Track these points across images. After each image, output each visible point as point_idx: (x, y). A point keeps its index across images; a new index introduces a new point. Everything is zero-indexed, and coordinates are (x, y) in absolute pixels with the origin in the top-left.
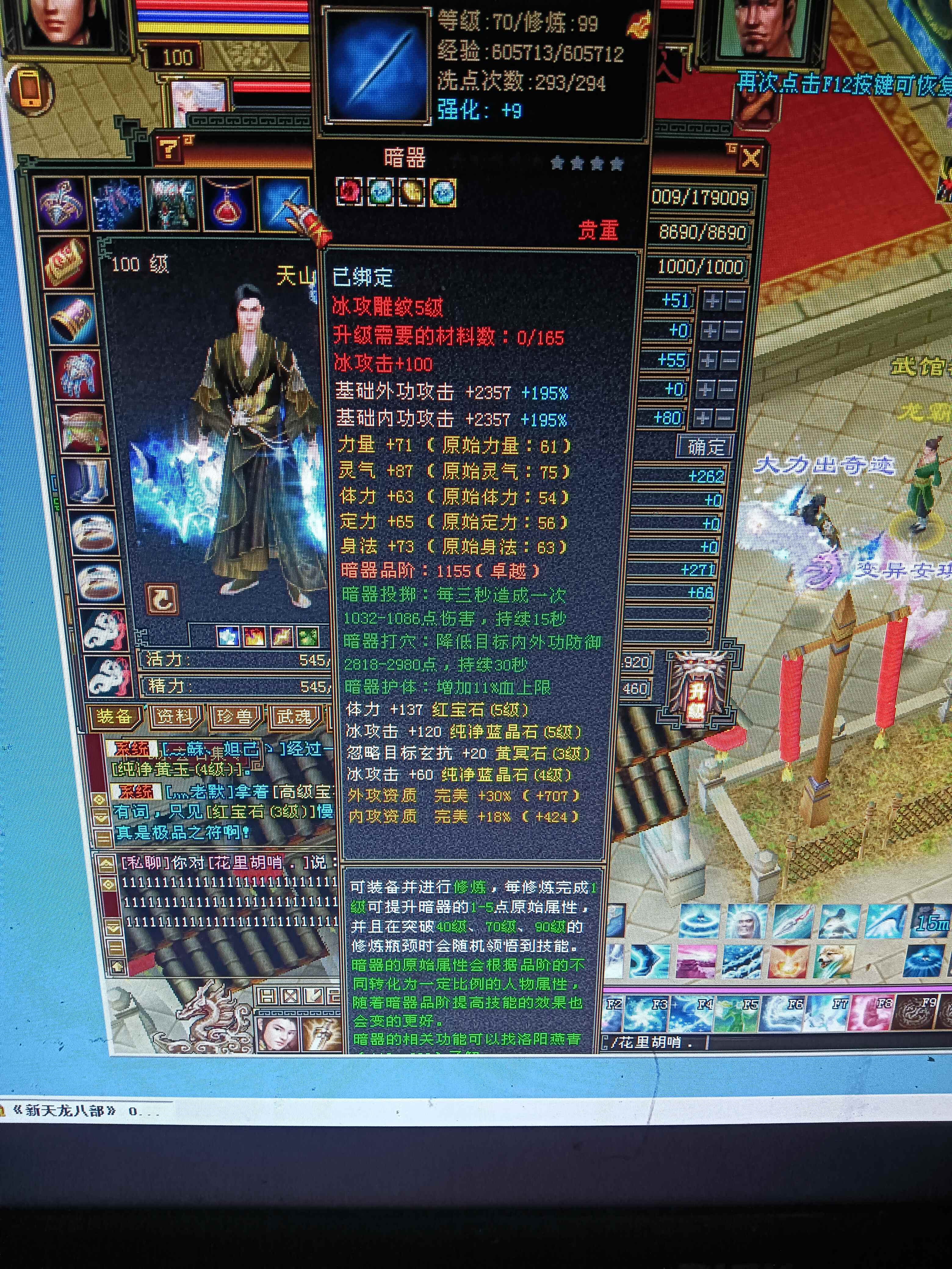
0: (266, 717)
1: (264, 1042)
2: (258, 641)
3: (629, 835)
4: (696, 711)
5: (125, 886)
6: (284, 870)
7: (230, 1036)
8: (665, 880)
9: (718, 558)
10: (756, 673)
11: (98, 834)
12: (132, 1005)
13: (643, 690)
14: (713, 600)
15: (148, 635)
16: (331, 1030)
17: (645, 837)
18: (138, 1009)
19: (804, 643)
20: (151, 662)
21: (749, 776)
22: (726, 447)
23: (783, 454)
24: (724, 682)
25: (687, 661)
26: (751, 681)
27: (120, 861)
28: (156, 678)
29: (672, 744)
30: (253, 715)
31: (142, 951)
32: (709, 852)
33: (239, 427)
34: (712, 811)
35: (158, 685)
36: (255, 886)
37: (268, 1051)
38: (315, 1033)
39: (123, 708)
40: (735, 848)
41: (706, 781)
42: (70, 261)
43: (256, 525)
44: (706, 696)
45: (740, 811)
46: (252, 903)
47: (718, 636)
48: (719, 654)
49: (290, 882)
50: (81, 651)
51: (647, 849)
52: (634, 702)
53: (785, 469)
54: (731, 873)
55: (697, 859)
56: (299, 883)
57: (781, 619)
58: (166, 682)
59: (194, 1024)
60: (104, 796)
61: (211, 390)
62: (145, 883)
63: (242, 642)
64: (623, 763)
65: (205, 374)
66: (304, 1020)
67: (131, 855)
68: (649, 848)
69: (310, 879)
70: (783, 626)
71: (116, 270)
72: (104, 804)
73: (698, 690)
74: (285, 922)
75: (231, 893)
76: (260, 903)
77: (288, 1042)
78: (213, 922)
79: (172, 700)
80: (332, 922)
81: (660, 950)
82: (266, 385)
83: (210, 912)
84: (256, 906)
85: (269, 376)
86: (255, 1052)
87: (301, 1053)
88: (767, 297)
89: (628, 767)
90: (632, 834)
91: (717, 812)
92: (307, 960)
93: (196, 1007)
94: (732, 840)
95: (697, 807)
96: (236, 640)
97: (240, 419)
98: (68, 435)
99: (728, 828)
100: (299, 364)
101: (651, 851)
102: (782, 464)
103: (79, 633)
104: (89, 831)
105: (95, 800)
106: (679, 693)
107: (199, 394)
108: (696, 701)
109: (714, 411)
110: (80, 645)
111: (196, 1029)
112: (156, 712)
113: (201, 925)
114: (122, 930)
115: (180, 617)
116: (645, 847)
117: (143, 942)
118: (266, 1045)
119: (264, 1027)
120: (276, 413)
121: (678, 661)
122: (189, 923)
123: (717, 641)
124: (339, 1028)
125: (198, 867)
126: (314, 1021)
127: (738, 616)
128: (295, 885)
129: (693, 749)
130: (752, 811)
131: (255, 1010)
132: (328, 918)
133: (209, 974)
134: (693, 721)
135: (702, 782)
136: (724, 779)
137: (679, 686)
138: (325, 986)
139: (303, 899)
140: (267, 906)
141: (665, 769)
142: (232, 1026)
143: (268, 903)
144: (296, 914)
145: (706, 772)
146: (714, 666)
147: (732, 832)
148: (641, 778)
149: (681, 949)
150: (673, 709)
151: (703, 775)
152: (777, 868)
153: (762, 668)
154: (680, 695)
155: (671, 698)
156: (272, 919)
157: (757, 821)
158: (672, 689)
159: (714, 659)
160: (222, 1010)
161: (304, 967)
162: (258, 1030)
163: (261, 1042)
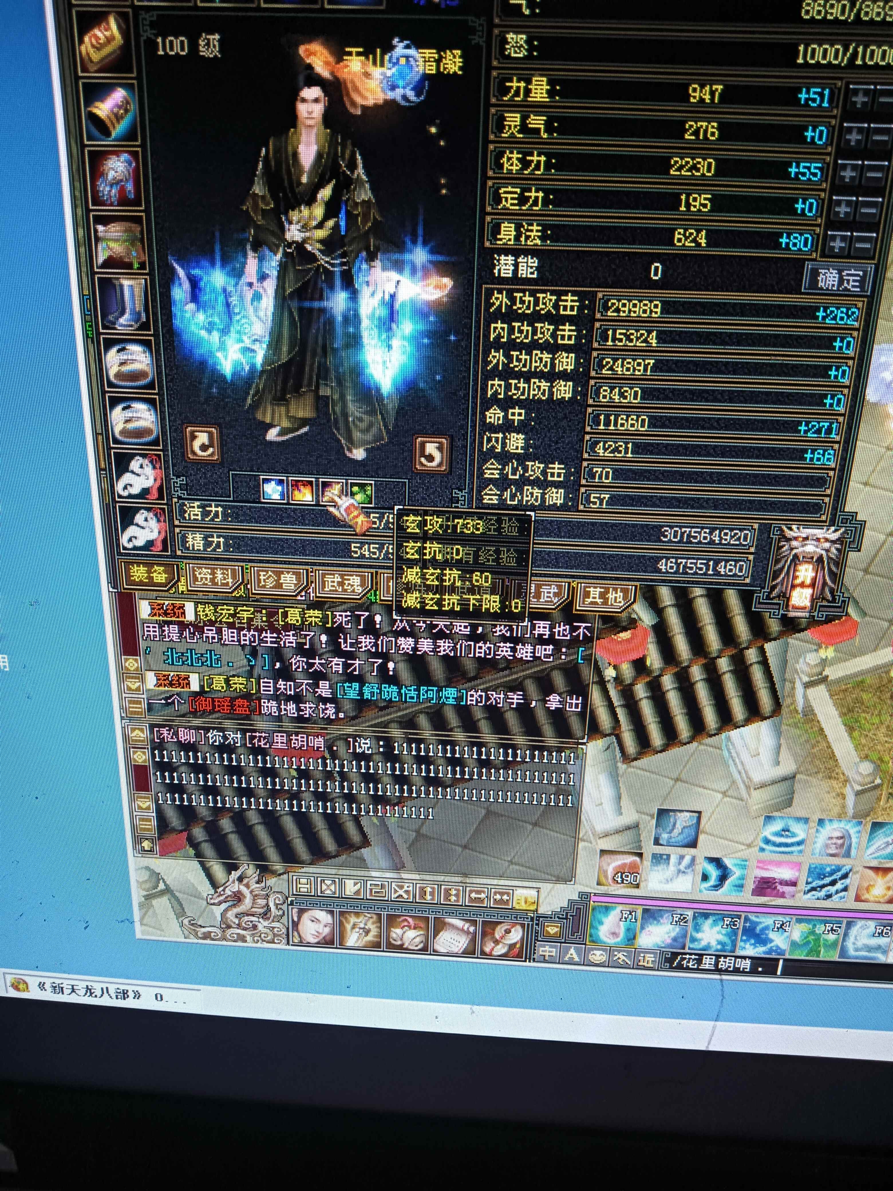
0: (312, 581)
1: (299, 934)
2: (305, 496)
3: (711, 736)
4: (800, 597)
5: (157, 759)
6: (327, 751)
7: (263, 925)
8: (748, 788)
9: (843, 415)
10: (875, 556)
11: (130, 702)
12: (162, 886)
13: (741, 570)
14: (833, 466)
15: (187, 484)
16: (370, 925)
17: (729, 739)
18: (168, 890)
20: (189, 515)
21: (856, 675)
22: (862, 281)
24: (837, 564)
25: (796, 539)
26: (869, 565)
27: (152, 732)
28: (194, 532)
29: (770, 634)
30: (298, 579)
31: (173, 830)
32: (802, 760)
33: (293, 242)
34: (809, 714)
35: (196, 541)
36: (294, 767)
37: (302, 943)
38: (354, 927)
39: (159, 565)
40: (832, 756)
41: (806, 679)
42: (109, 40)
43: (308, 362)
44: (814, 580)
45: (842, 715)
46: (290, 785)
47: (835, 509)
48: (836, 531)
49: (332, 765)
50: (113, 499)
51: (730, 752)
54: (825, 784)
55: (788, 766)
56: (342, 766)
58: (205, 538)
59: (226, 910)
60: (136, 661)
61: (263, 197)
62: (178, 757)
63: (288, 497)
64: (710, 653)
65: (257, 178)
66: (342, 913)
67: (164, 726)
68: (733, 751)
69: (354, 763)
71: (161, 53)
72: (137, 669)
73: (806, 573)
74: (325, 808)
75: (269, 773)
76: (299, 785)
77: (323, 935)
78: (249, 803)
79: (211, 559)
80: (376, 811)
81: (736, 865)
82: (325, 193)
83: (247, 793)
84: (295, 788)
85: (329, 181)
86: (288, 943)
87: (337, 948)
89: (716, 658)
90: (714, 735)
91: (815, 715)
92: (346, 850)
93: (228, 892)
94: (829, 747)
95: (792, 707)
96: (282, 494)
97: (294, 233)
98: (103, 249)
99: (827, 732)
100: (364, 167)
101: (734, 754)
103: (112, 479)
104: (121, 698)
105: (127, 664)
106: (782, 576)
107: (249, 202)
108: (802, 585)
109: (852, 236)
110: (113, 493)
111: (228, 916)
112: (194, 571)
113: (236, 806)
114: (153, 806)
115: (222, 464)
116: (728, 750)
117: (174, 820)
118: (300, 936)
119: (299, 918)
120: (336, 227)
121: (784, 537)
122: (224, 802)
123: (834, 515)
124: (378, 925)
125: (235, 743)
126: (352, 915)
127: (861, 487)
128: (337, 769)
129: (794, 641)
130: (856, 715)
131: (290, 899)
132: (371, 807)
133: (242, 858)
134: (795, 608)
135: (800, 679)
136: (827, 676)
137: (783, 567)
138: (365, 879)
139: (345, 784)
140: (307, 787)
141: (758, 663)
142: (265, 915)
143: (308, 786)
144: (337, 800)
145: (806, 669)
146: (827, 545)
147: (830, 738)
148: (730, 671)
149: (760, 865)
150: (774, 594)
151: (802, 672)
152: (878, 781)
153: (883, 550)
154: (784, 578)
155: (773, 580)
156: (312, 803)
157: (860, 727)
158: (775, 572)
159: (828, 536)
160: (255, 897)
161: (344, 857)
162: (293, 920)
163: (295, 934)
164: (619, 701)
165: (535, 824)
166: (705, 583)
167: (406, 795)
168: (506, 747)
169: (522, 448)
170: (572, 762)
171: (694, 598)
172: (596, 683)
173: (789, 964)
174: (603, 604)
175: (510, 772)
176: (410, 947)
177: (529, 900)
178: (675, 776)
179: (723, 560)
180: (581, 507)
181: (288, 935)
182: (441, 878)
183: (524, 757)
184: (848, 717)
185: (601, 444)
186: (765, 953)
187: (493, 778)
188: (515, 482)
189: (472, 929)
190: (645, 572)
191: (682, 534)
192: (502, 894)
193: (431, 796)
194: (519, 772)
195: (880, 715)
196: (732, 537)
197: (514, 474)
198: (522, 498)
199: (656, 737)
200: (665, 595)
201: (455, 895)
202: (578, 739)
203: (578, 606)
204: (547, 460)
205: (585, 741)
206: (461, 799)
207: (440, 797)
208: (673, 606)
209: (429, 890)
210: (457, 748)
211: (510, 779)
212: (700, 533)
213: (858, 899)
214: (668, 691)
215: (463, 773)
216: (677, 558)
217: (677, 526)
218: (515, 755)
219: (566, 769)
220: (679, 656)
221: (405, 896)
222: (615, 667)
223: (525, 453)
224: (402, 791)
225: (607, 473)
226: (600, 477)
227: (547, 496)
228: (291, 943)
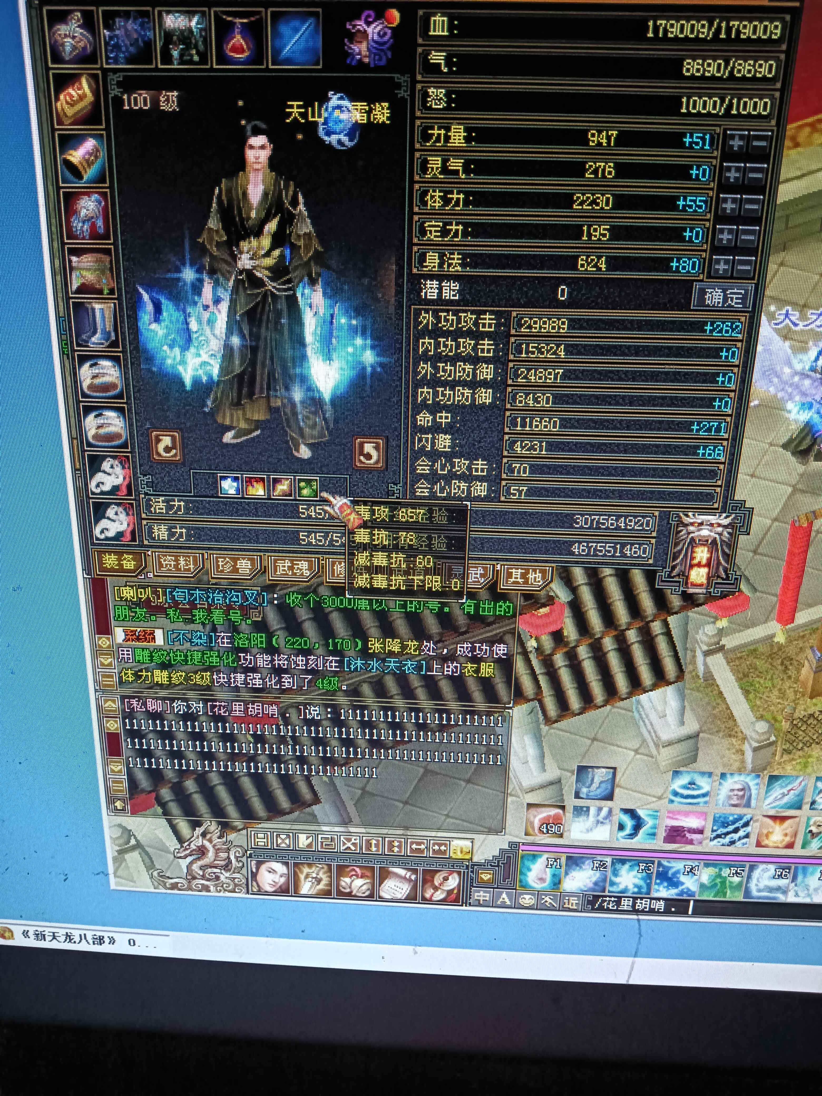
0: (265, 567)
1: (257, 884)
2: (258, 491)
3: (623, 699)
4: (698, 575)
5: (128, 727)
6: (280, 718)
7: (225, 876)
8: (657, 746)
9: (730, 416)
10: (763, 538)
11: (102, 676)
12: (133, 842)
13: (644, 552)
14: (723, 460)
15: (152, 482)
16: (321, 875)
17: (638, 702)
18: (139, 846)
19: (816, 507)
20: (155, 509)
21: (749, 644)
22: (744, 298)
23: (803, 308)
24: (729, 546)
25: (692, 524)
26: (758, 546)
27: (123, 703)
28: (160, 524)
29: (672, 609)
30: (253, 564)
31: (143, 791)
32: (704, 719)
33: (244, 270)
34: (709, 679)
35: (161, 532)
36: (251, 732)
37: (260, 892)
38: (307, 876)
39: (128, 553)
40: (731, 717)
41: (705, 648)
42: (82, 97)
43: (258, 372)
44: (709, 560)
45: (739, 680)
46: (248, 749)
47: (725, 498)
48: (727, 517)
49: (285, 731)
51: (640, 715)
52: (635, 565)
53: (806, 323)
54: (726, 742)
55: (692, 726)
56: (294, 731)
57: (794, 483)
58: (169, 529)
59: (191, 863)
60: (108, 639)
61: (217, 231)
62: (147, 725)
63: (243, 492)
64: (620, 626)
65: (212, 215)
66: (296, 865)
67: (134, 698)
68: (643, 713)
69: (305, 728)
70: (795, 490)
71: (126, 107)
72: (109, 647)
73: (702, 554)
74: (279, 769)
75: (228, 738)
76: (256, 749)
77: (279, 885)
78: (211, 766)
79: (174, 548)
80: (325, 771)
81: (648, 815)
82: (272, 226)
83: (209, 756)
84: (252, 752)
85: (275, 216)
86: (248, 893)
88: (793, 139)
89: (625, 630)
90: (626, 699)
91: (714, 680)
92: (299, 807)
93: (193, 847)
94: (728, 708)
95: (694, 673)
96: (238, 490)
97: (245, 262)
98: (77, 277)
99: (725, 696)
100: (306, 204)
101: (644, 716)
102: (801, 319)
104: (94, 673)
105: (100, 642)
106: (681, 557)
107: (205, 235)
108: (699, 565)
109: (734, 259)
111: (193, 868)
112: (159, 558)
113: (199, 768)
114: (124, 770)
115: (183, 463)
116: (638, 711)
117: (144, 781)
119: (258, 869)
120: (282, 256)
121: (682, 523)
122: (188, 765)
123: (725, 504)
124: (329, 874)
125: (197, 712)
126: (305, 866)
127: (748, 478)
128: (290, 734)
129: (693, 614)
130: (751, 680)
131: (248, 852)
132: (321, 767)
133: (206, 816)
134: (695, 585)
135: (700, 648)
136: (724, 646)
137: (682, 549)
138: (317, 833)
139: (297, 747)
140: (263, 752)
141: (662, 634)
142: (227, 867)
143: (264, 749)
144: (290, 762)
145: (705, 639)
146: (720, 529)
147: (729, 700)
148: (638, 642)
149: (671, 815)
150: (674, 573)
151: (702, 642)
152: (773, 738)
153: (770, 533)
154: (682, 559)
155: (674, 560)
156: (267, 765)
157: (755, 690)
158: (674, 553)
159: (720, 522)
160: (217, 851)
161: (297, 813)
162: (252, 871)
163: (254, 883)
164: (540, 669)
165: (468, 781)
166: (613, 564)
167: (352, 756)
168: (440, 712)
169: (449, 447)
170: (500, 725)
171: (604, 577)
172: (520, 653)
173: (699, 904)
174: (524, 583)
175: (445, 734)
176: (358, 894)
177: (464, 850)
178: (592, 737)
179: (628, 543)
180: (503, 499)
181: (247, 885)
182: (385, 831)
183: (457, 721)
184: (744, 681)
185: (519, 443)
186: (678, 895)
187: (429, 740)
188: (443, 477)
189: (413, 877)
190: (560, 554)
191: (592, 521)
192: (440, 845)
193: (375, 757)
194: (453, 735)
195: (772, 679)
196: (636, 523)
197: (442, 469)
198: (451, 490)
199: (574, 701)
200: (579, 574)
201: (397, 847)
202: (505, 704)
203: (502, 586)
204: (472, 457)
205: (511, 705)
206: (402, 759)
207: (382, 757)
208: (586, 584)
209: (374, 842)
210: (397, 713)
211: (445, 741)
212: (607, 520)
213: (759, 845)
214: (583, 660)
215: (402, 736)
216: (588, 543)
217: (587, 514)
218: (449, 719)
219: (495, 730)
220: (593, 629)
221: (353, 848)
222: (537, 639)
223: (452, 451)
224: (348, 753)
225: (525, 468)
226: (519, 472)
227: (472, 489)
228: (250, 892)
